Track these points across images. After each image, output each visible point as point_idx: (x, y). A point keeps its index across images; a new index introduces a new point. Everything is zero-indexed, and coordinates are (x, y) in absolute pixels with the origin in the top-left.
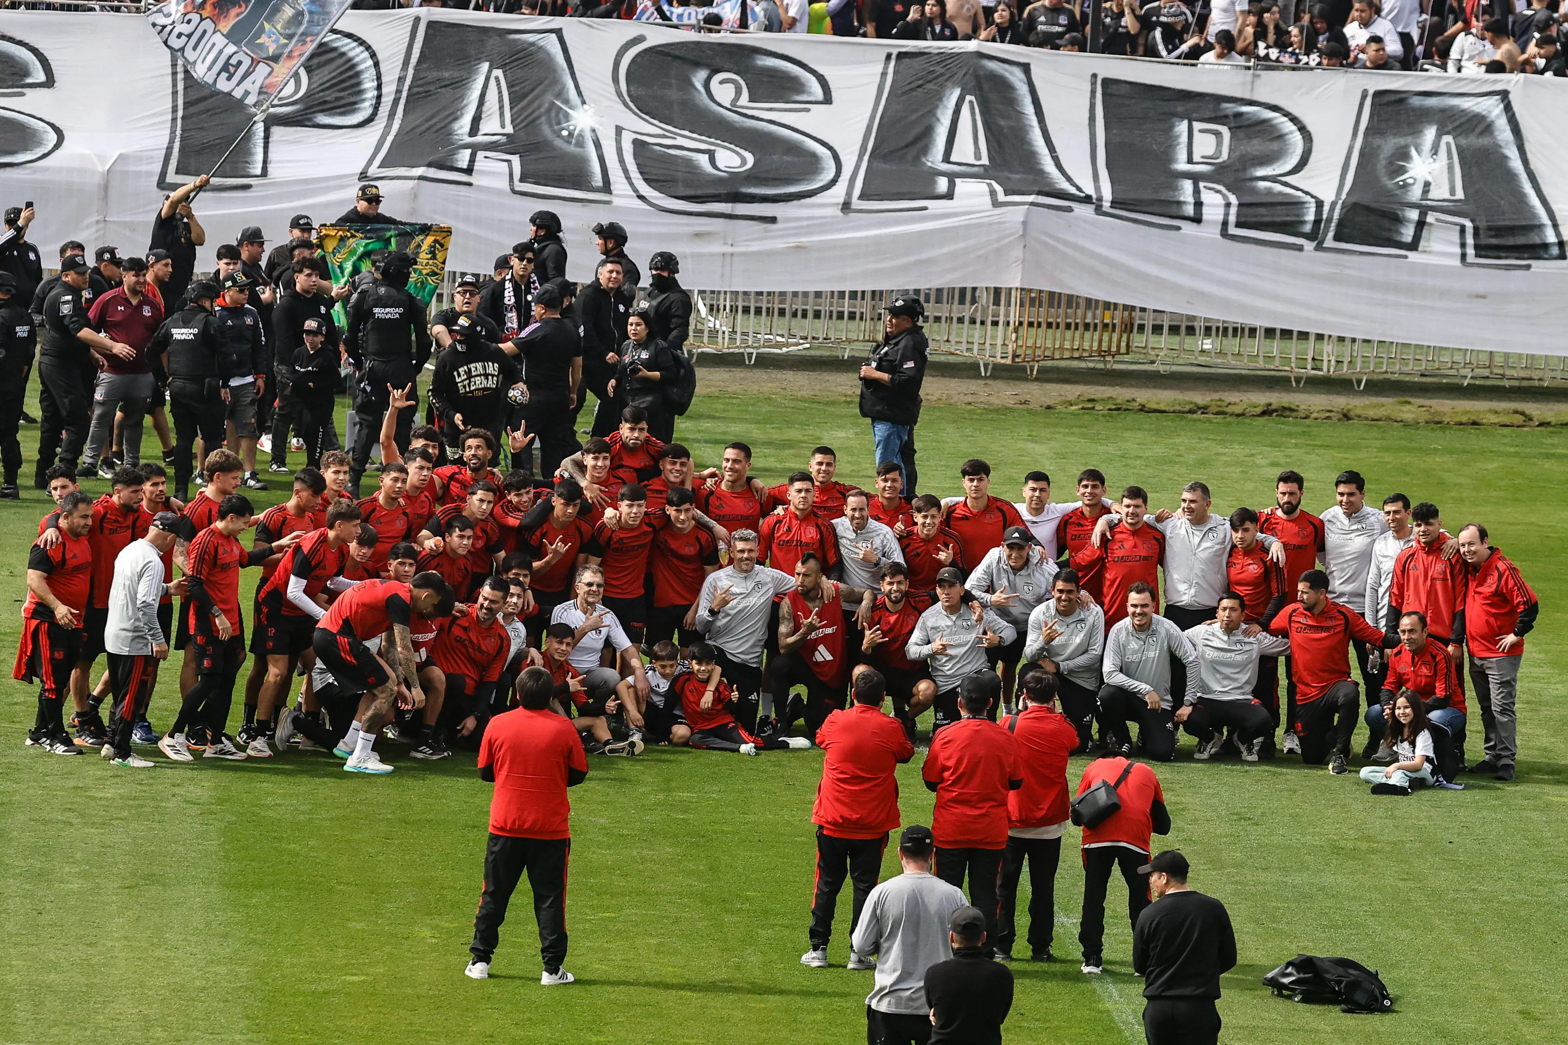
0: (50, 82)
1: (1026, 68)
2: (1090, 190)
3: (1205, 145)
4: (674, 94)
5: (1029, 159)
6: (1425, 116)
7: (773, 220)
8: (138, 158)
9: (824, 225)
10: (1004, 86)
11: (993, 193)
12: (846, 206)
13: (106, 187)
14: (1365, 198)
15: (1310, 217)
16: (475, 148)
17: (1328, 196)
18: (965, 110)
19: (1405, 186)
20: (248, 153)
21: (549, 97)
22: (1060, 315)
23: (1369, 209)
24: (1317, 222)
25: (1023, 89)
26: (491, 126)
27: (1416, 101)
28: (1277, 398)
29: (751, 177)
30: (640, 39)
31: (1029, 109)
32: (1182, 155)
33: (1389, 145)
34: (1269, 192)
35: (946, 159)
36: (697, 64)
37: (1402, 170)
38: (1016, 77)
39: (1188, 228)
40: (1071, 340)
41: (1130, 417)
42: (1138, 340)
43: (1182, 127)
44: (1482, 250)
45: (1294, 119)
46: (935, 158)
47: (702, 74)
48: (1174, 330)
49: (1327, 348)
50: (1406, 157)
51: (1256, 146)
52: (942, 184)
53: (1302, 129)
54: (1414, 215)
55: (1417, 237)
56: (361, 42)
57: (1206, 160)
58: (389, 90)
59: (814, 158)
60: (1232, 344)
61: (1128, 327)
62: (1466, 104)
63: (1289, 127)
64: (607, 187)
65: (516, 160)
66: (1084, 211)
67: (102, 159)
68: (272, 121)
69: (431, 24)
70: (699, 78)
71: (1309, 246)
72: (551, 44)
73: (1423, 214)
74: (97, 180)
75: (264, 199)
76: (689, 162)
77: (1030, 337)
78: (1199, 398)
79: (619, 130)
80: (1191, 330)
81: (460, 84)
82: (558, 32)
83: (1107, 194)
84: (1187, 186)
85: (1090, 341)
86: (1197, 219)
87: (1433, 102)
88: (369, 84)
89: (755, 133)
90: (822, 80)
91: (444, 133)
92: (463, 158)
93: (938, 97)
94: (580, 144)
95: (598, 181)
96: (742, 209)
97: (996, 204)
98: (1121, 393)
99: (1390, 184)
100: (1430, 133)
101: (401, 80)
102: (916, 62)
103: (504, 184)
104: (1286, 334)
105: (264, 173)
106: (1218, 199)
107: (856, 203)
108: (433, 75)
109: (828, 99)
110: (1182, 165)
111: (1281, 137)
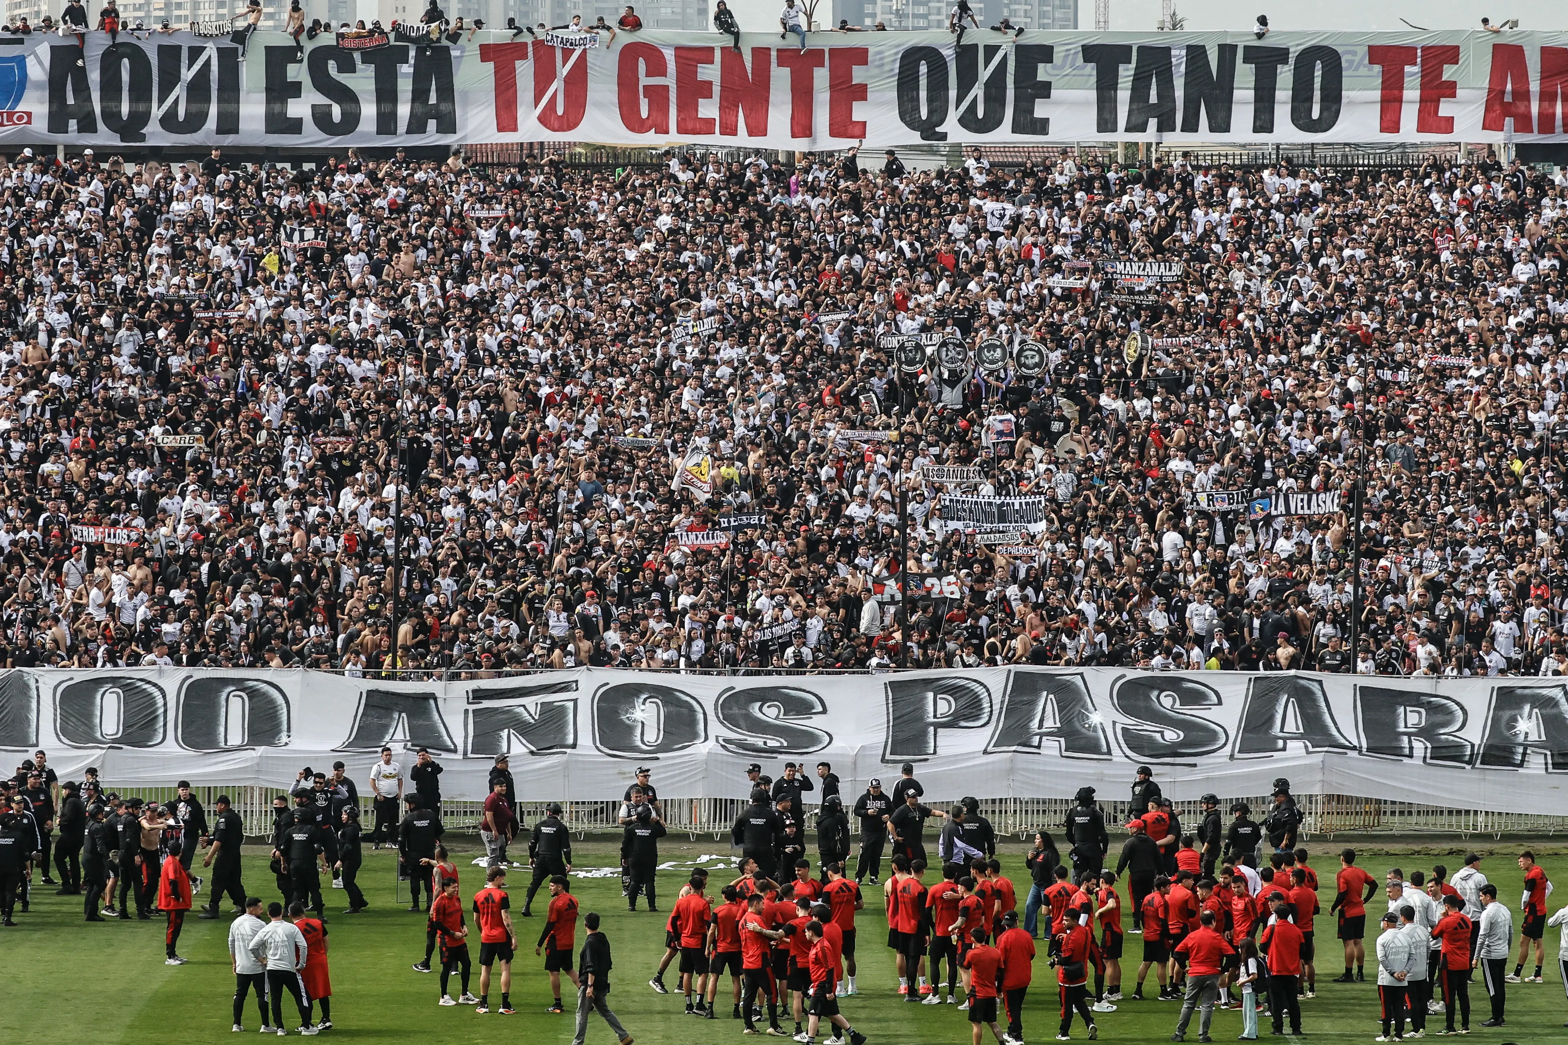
0: (824, 711)
1: (1320, 683)
2: (1356, 743)
3: (1413, 719)
4: (1141, 704)
5: (1324, 729)
6: (1524, 699)
7: (1195, 765)
8: (871, 747)
9: (1220, 766)
10: (1309, 693)
11: (1306, 747)
12: (1232, 757)
13: (855, 763)
14: (1496, 741)
15: (1468, 752)
16: (1041, 735)
17: (1477, 742)
18: (1290, 705)
19: (1516, 735)
20: (925, 742)
21: (1078, 708)
22: (1343, 808)
23: (1497, 748)
24: (1472, 755)
25: (1319, 694)
26: (1049, 723)
27: (1519, 691)
28: (1455, 846)
29: (1183, 744)
30: (1123, 676)
31: (1323, 704)
32: (1402, 724)
33: (1506, 715)
34: (1447, 740)
35: (1282, 731)
36: (1153, 688)
37: (1514, 727)
38: (1315, 687)
39: (1406, 760)
40: (1350, 820)
41: (1381, 859)
42: (1384, 819)
43: (1402, 709)
44: (1556, 765)
45: (1458, 703)
46: (1276, 730)
47: (1156, 693)
48: (1402, 813)
49: (1481, 818)
50: (1516, 721)
51: (1439, 718)
52: (1280, 743)
53: (1462, 708)
54: (1520, 750)
55: (1523, 761)
56: (981, 684)
57: (1414, 726)
58: (996, 708)
59: (1214, 731)
60: (1431, 819)
61: (1378, 813)
62: (1544, 692)
63: (1455, 707)
64: (1109, 752)
65: (1062, 740)
66: (1354, 754)
67: (852, 748)
68: (937, 726)
69: (1016, 673)
70: (1154, 695)
71: (1468, 767)
72: (1078, 680)
73: (1525, 749)
74: (851, 760)
75: (937, 765)
76: (1151, 737)
77: (1328, 819)
78: (1416, 847)
79: (1114, 723)
80: (1410, 813)
81: (1033, 703)
82: (1081, 674)
83: (1364, 745)
84: (1405, 739)
85: (1359, 821)
86: (1411, 756)
87: (1527, 691)
88: (986, 705)
89: (1184, 721)
90: (1217, 693)
91: (1026, 727)
92: (1035, 741)
93: (1276, 700)
94: (1095, 730)
95: (1105, 749)
96: (1179, 760)
97: (1308, 753)
98: (1376, 846)
99: (1508, 734)
100: (1527, 708)
101: (1002, 702)
102: (1264, 683)
103: (1058, 754)
104: (1459, 812)
105: (935, 753)
106: (1421, 745)
107: (1237, 755)
108: (1018, 699)
109: (1220, 703)
110: (1402, 729)
111: (1451, 713)
